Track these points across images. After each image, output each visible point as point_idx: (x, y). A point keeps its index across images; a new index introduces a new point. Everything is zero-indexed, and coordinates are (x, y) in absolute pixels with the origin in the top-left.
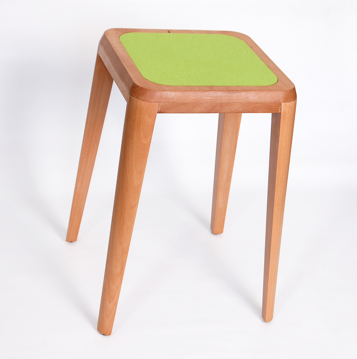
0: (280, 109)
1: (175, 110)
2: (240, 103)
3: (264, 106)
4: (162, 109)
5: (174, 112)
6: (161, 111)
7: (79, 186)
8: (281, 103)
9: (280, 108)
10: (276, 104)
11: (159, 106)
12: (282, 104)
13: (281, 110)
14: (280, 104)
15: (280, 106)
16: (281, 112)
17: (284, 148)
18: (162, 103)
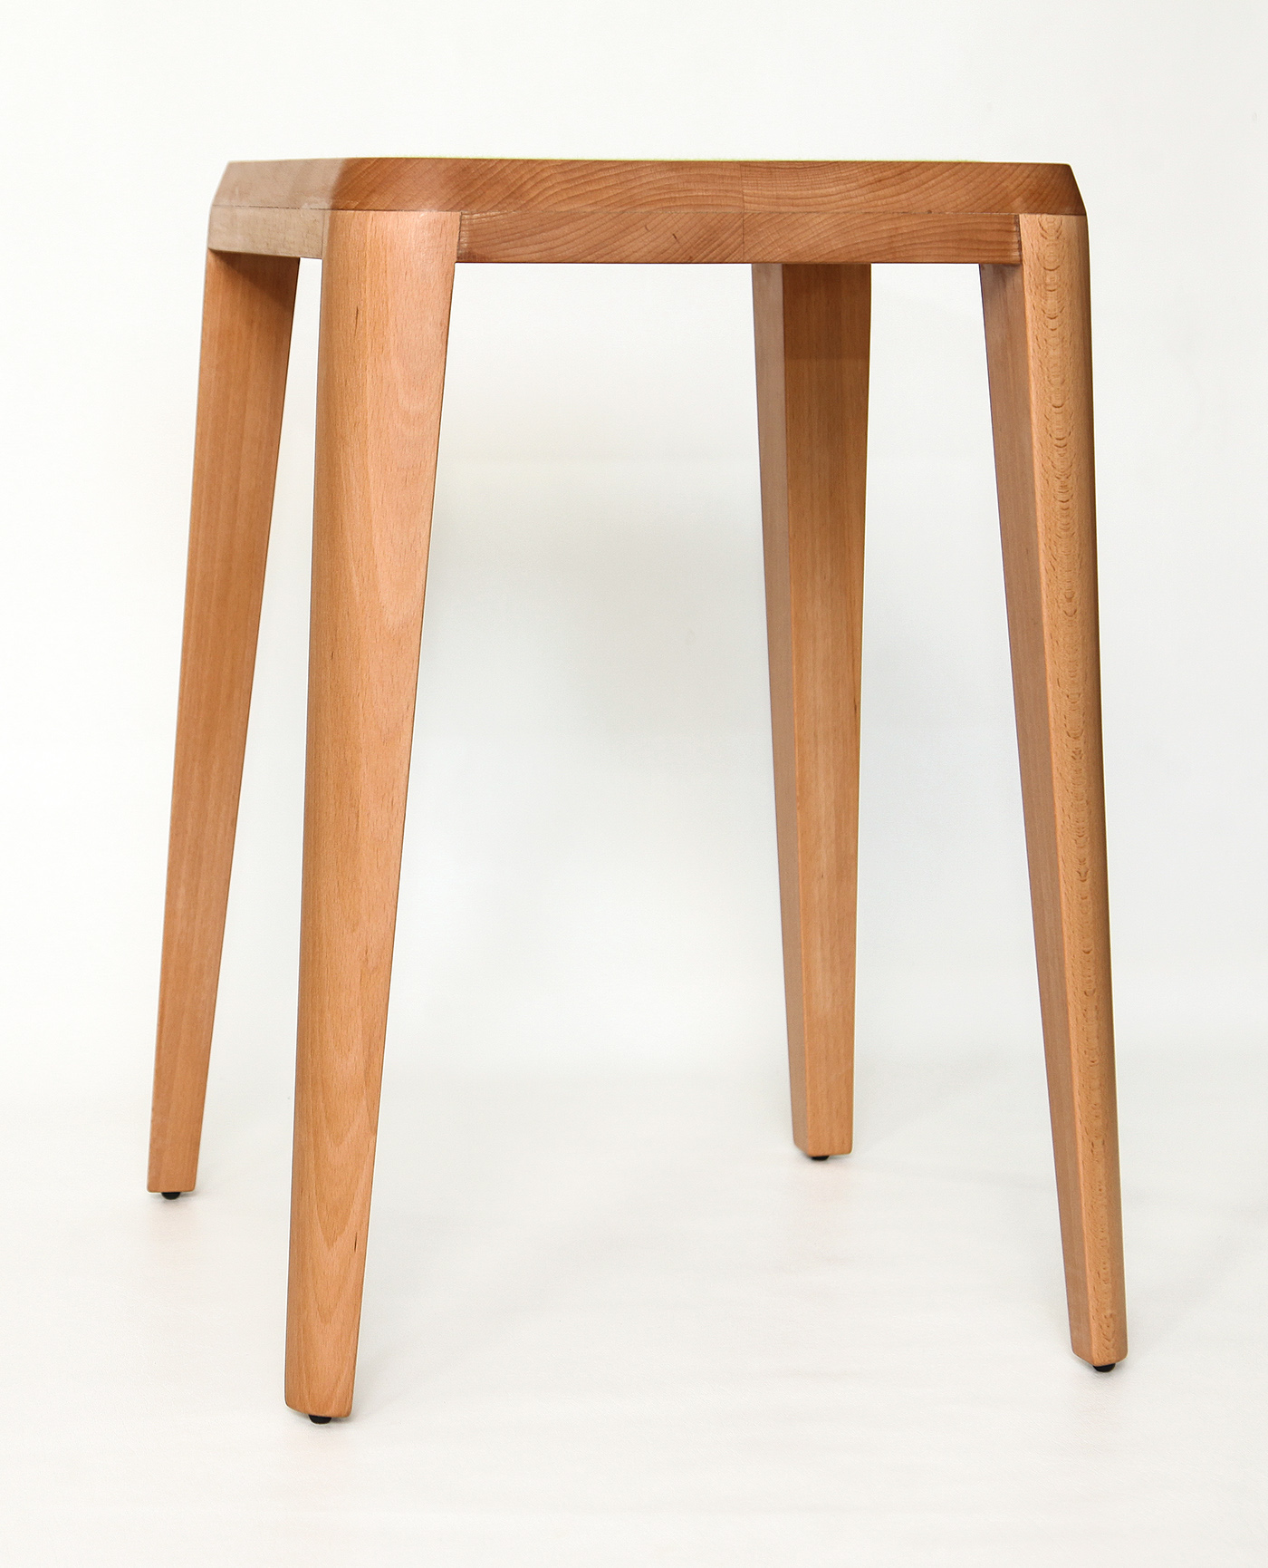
0: (1016, 246)
1: (537, 248)
2: (826, 216)
3: (942, 230)
4: (479, 239)
5: (534, 256)
6: (475, 250)
7: (180, 905)
8: (1017, 217)
9: (1016, 239)
10: (996, 220)
11: (463, 228)
12: (1024, 219)
13: (1020, 249)
14: (1013, 221)
15: (1010, 232)
16: (1021, 260)
17: (1063, 442)
18: (472, 214)
